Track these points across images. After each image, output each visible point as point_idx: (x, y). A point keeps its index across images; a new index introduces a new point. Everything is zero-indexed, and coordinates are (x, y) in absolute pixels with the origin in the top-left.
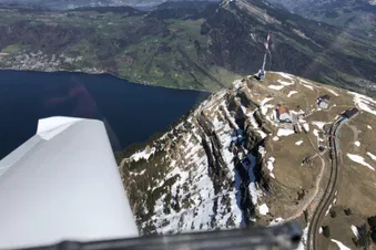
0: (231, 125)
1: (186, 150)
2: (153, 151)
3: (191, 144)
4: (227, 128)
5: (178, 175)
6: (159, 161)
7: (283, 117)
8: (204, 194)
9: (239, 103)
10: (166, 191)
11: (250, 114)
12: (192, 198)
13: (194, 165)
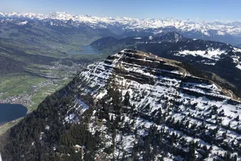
0: (136, 67)
1: (121, 84)
2: (106, 91)
3: (121, 81)
5: (128, 92)
8: (148, 88)
9: (135, 59)
10: (129, 98)
12: (145, 92)
13: (131, 85)
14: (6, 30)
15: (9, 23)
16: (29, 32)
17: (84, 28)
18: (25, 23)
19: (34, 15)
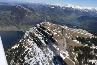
0: (41, 34)
1: (29, 43)
2: (19, 45)
3: (30, 41)
4: (40, 35)
5: (29, 49)
6: (22, 47)
7: (54, 31)
8: (39, 52)
9: (42, 29)
10: (26, 54)
11: (46, 31)
12: (36, 53)
13: (33, 46)
14: (46, 10)
15: (48, 7)
16: (54, 11)
17: (77, 11)
18: (53, 8)
19: (59, 5)
